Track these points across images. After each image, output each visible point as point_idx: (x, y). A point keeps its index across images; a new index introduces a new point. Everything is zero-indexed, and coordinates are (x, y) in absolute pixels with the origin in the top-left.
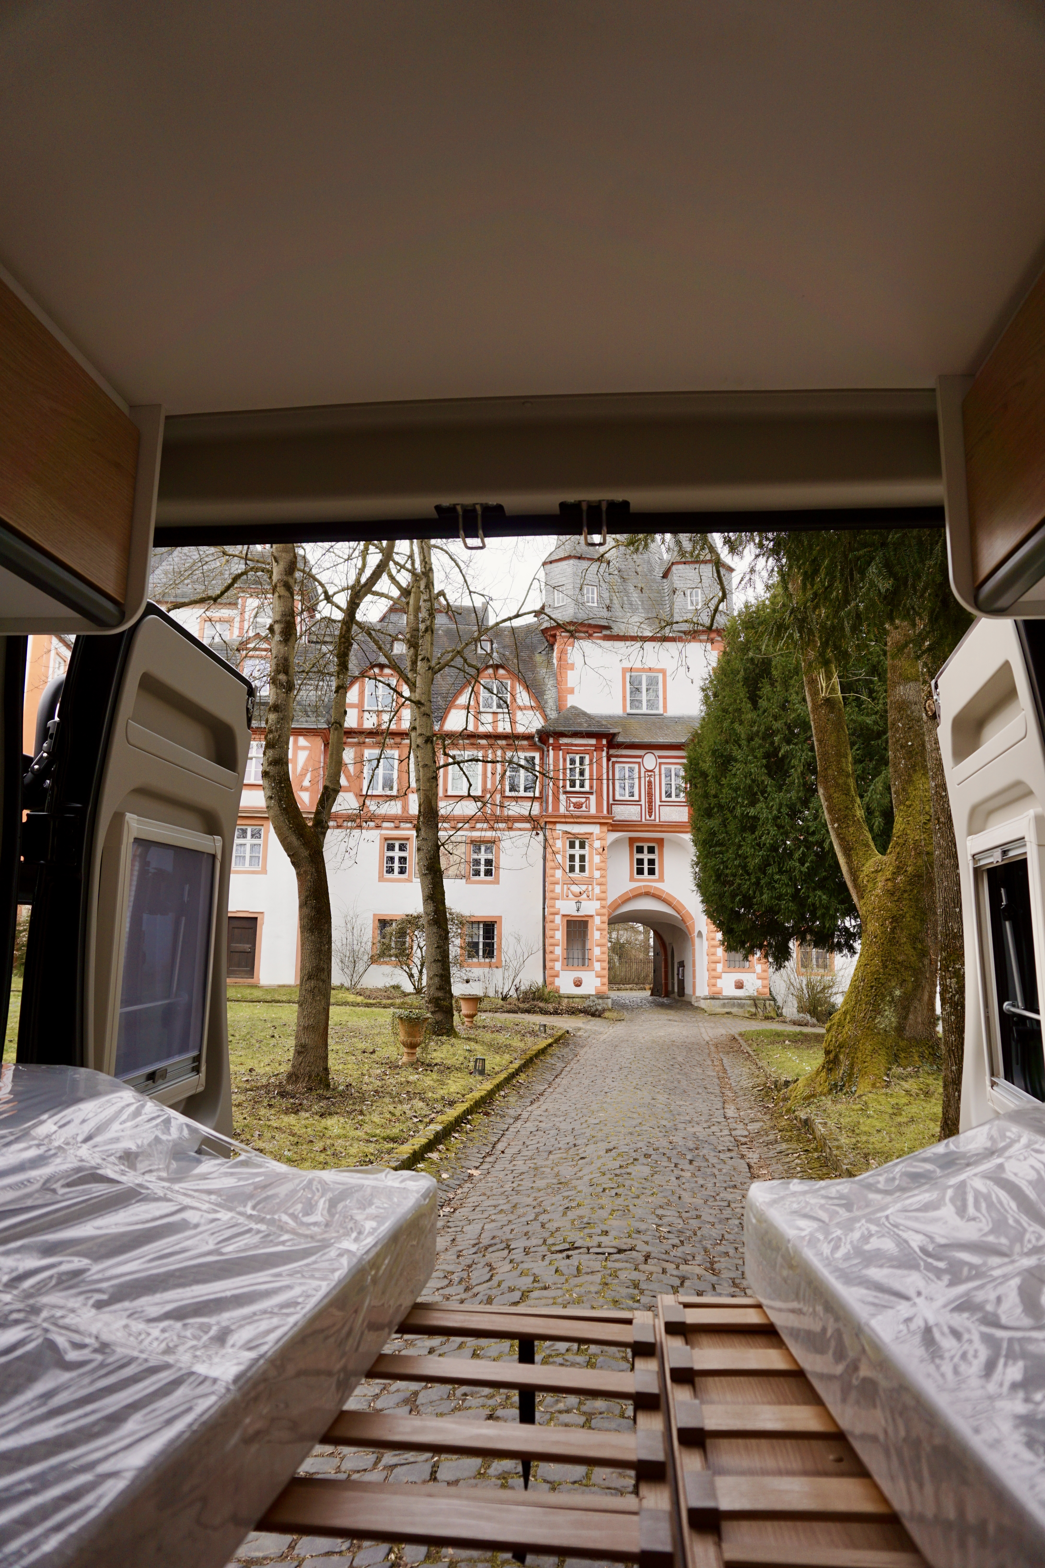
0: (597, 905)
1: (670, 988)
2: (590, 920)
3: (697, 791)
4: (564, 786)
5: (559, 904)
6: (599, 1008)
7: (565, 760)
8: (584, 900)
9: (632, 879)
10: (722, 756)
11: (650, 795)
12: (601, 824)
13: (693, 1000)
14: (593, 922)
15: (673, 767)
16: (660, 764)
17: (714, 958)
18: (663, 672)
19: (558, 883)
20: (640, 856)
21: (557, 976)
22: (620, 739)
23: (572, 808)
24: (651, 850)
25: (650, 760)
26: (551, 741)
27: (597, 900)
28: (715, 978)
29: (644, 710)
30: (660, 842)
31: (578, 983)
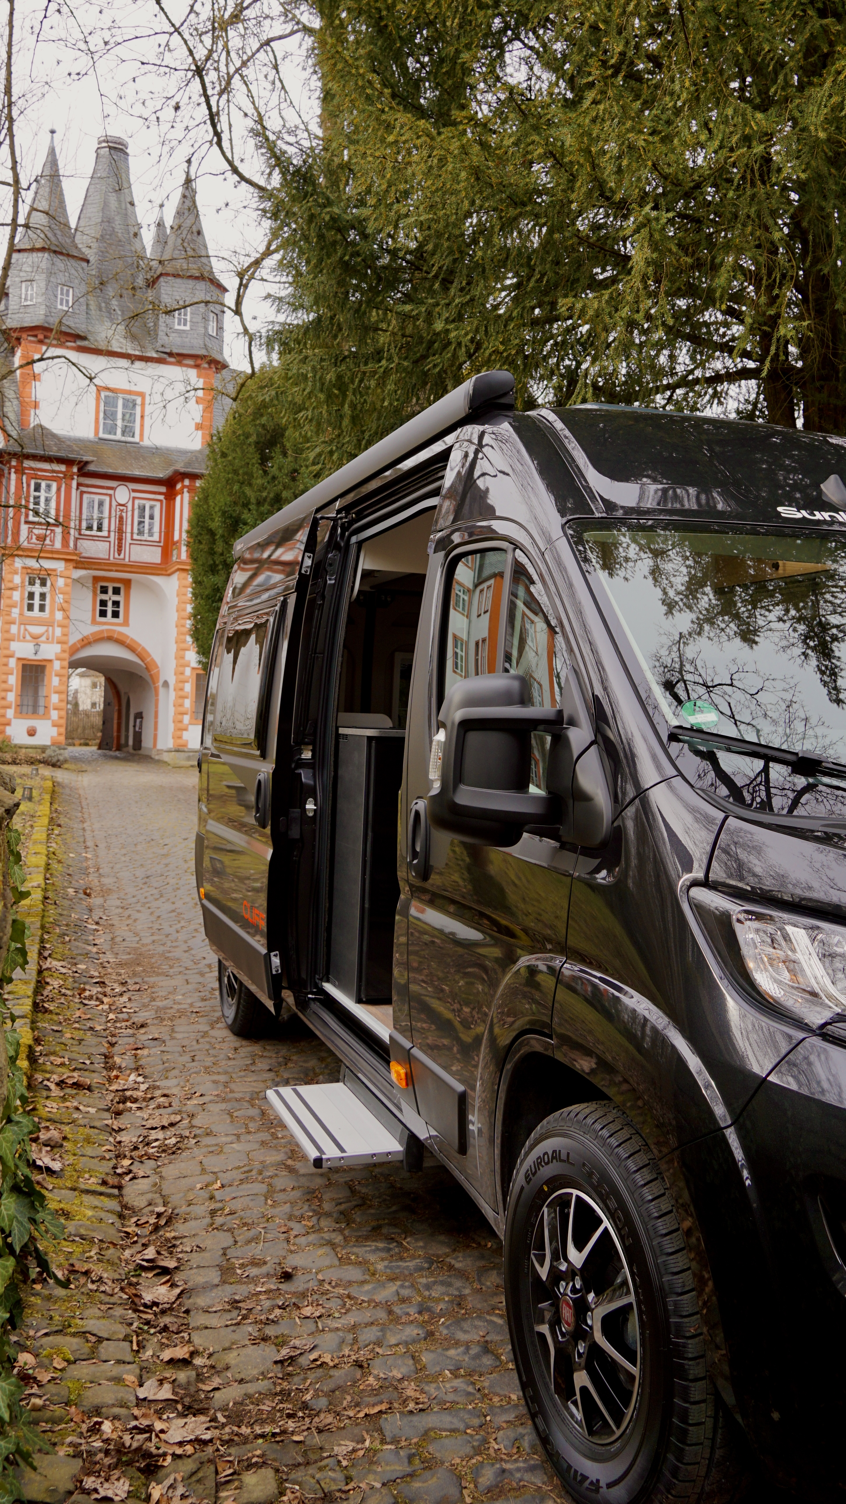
0: (57, 648)
1: (123, 741)
2: (48, 665)
3: (201, 546)
4: (27, 516)
5: (14, 646)
6: (61, 758)
7: (28, 485)
8: (44, 642)
9: (94, 622)
10: (231, 517)
11: (120, 531)
12: (66, 560)
13: (154, 754)
14: (52, 667)
15: (148, 504)
16: (134, 498)
17: (181, 709)
18: (142, 395)
19: (14, 623)
20: (104, 597)
21: (9, 724)
22: (92, 468)
23: (34, 540)
24: (116, 591)
25: (123, 494)
26: (14, 463)
27: (58, 643)
28: (181, 729)
29: (119, 436)
30: (128, 583)
31: (32, 733)
